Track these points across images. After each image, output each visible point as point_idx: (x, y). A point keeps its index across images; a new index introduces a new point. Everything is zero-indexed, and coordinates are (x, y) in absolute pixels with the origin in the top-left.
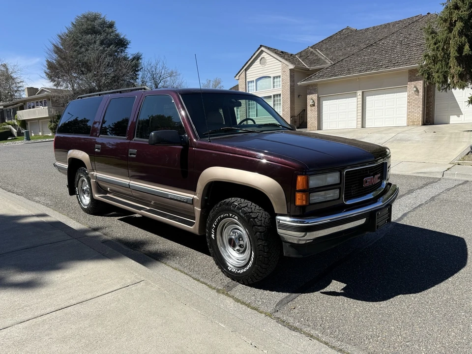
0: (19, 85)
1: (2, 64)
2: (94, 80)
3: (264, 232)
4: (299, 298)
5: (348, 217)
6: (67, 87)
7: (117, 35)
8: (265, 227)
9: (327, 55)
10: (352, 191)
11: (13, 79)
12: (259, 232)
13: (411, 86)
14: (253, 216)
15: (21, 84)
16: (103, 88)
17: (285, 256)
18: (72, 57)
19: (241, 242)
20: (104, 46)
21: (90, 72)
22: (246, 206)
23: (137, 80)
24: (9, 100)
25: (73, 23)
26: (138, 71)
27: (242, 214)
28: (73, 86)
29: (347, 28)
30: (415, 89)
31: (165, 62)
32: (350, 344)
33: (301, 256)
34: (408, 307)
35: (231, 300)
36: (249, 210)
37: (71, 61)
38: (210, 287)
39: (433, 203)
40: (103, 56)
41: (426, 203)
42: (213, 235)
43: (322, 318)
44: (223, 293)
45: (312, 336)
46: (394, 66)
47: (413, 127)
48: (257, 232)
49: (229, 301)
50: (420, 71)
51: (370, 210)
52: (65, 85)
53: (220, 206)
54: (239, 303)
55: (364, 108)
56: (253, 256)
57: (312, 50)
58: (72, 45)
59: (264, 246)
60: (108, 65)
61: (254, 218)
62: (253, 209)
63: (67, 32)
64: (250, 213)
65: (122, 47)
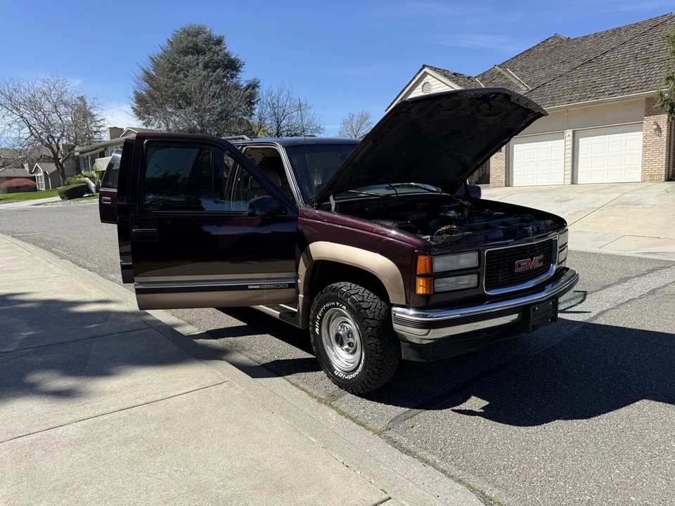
0: (100, 124)
1: (79, 96)
2: (196, 116)
3: (377, 327)
4: (421, 415)
5: (487, 311)
6: (159, 127)
7: (226, 55)
8: (379, 321)
9: (523, 77)
10: (500, 278)
11: (93, 116)
12: (371, 327)
13: (649, 122)
14: (364, 306)
15: (102, 123)
16: (207, 127)
17: (404, 360)
18: (166, 86)
19: (351, 340)
20: (209, 70)
21: (190, 105)
22: (357, 293)
23: (253, 117)
24: (87, 144)
25: (169, 40)
26: (253, 104)
27: (350, 303)
28: (168, 126)
29: (555, 37)
30: (655, 127)
31: (290, 91)
32: (473, 474)
33: (424, 360)
34: (565, 435)
35: (334, 411)
36: (361, 299)
37: (165, 91)
38: (310, 394)
39: (651, 298)
40: (207, 84)
41: (640, 297)
42: (317, 330)
43: (445, 441)
44: (325, 403)
45: (427, 462)
46: (623, 93)
47: (650, 184)
48: (368, 327)
49: (332, 414)
50: (658, 101)
51: (523, 304)
52: (157, 123)
53: (325, 292)
54: (343, 417)
55: (576, 154)
56: (363, 357)
57: (500, 70)
58: (167, 70)
59: (377, 345)
60: (213, 97)
61: (365, 309)
62: (365, 297)
63: (160, 52)
64: (361, 302)
65: (233, 70)
